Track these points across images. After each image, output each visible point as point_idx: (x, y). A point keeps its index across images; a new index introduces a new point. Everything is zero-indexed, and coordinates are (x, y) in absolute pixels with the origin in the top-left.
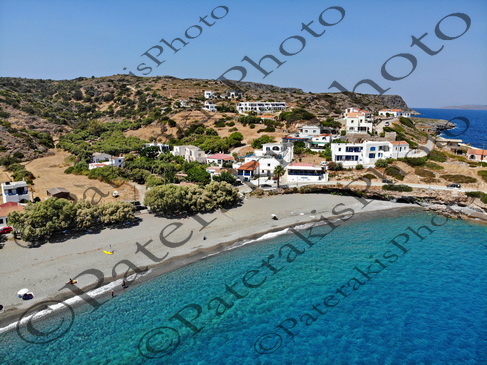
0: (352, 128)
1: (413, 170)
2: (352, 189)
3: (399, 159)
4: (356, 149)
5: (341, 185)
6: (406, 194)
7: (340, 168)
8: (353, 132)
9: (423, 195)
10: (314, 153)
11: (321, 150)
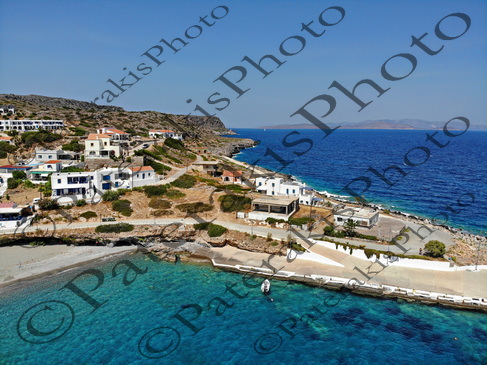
0: (92, 153)
1: (149, 200)
2: (56, 236)
3: (135, 189)
4: (83, 180)
5: (41, 232)
6: (124, 235)
7: (55, 206)
8: (93, 157)
9: (145, 234)
10: (34, 186)
11: (44, 182)
